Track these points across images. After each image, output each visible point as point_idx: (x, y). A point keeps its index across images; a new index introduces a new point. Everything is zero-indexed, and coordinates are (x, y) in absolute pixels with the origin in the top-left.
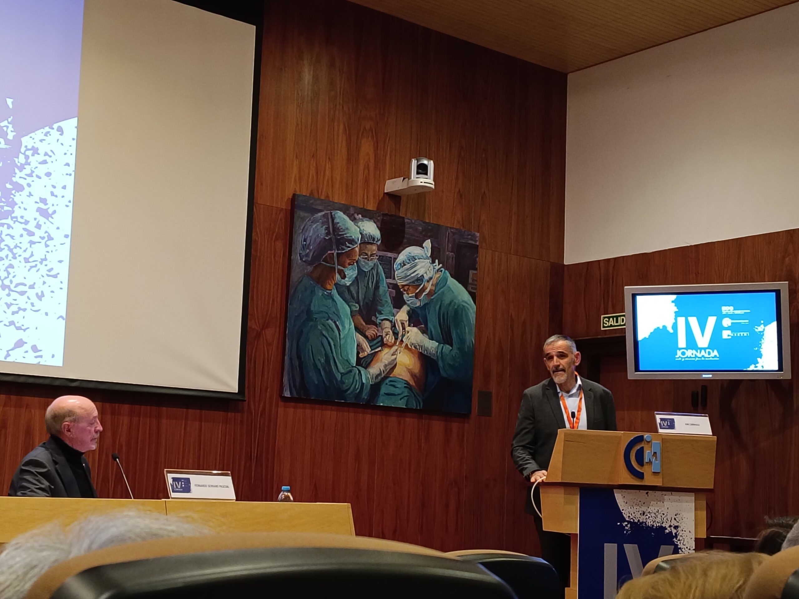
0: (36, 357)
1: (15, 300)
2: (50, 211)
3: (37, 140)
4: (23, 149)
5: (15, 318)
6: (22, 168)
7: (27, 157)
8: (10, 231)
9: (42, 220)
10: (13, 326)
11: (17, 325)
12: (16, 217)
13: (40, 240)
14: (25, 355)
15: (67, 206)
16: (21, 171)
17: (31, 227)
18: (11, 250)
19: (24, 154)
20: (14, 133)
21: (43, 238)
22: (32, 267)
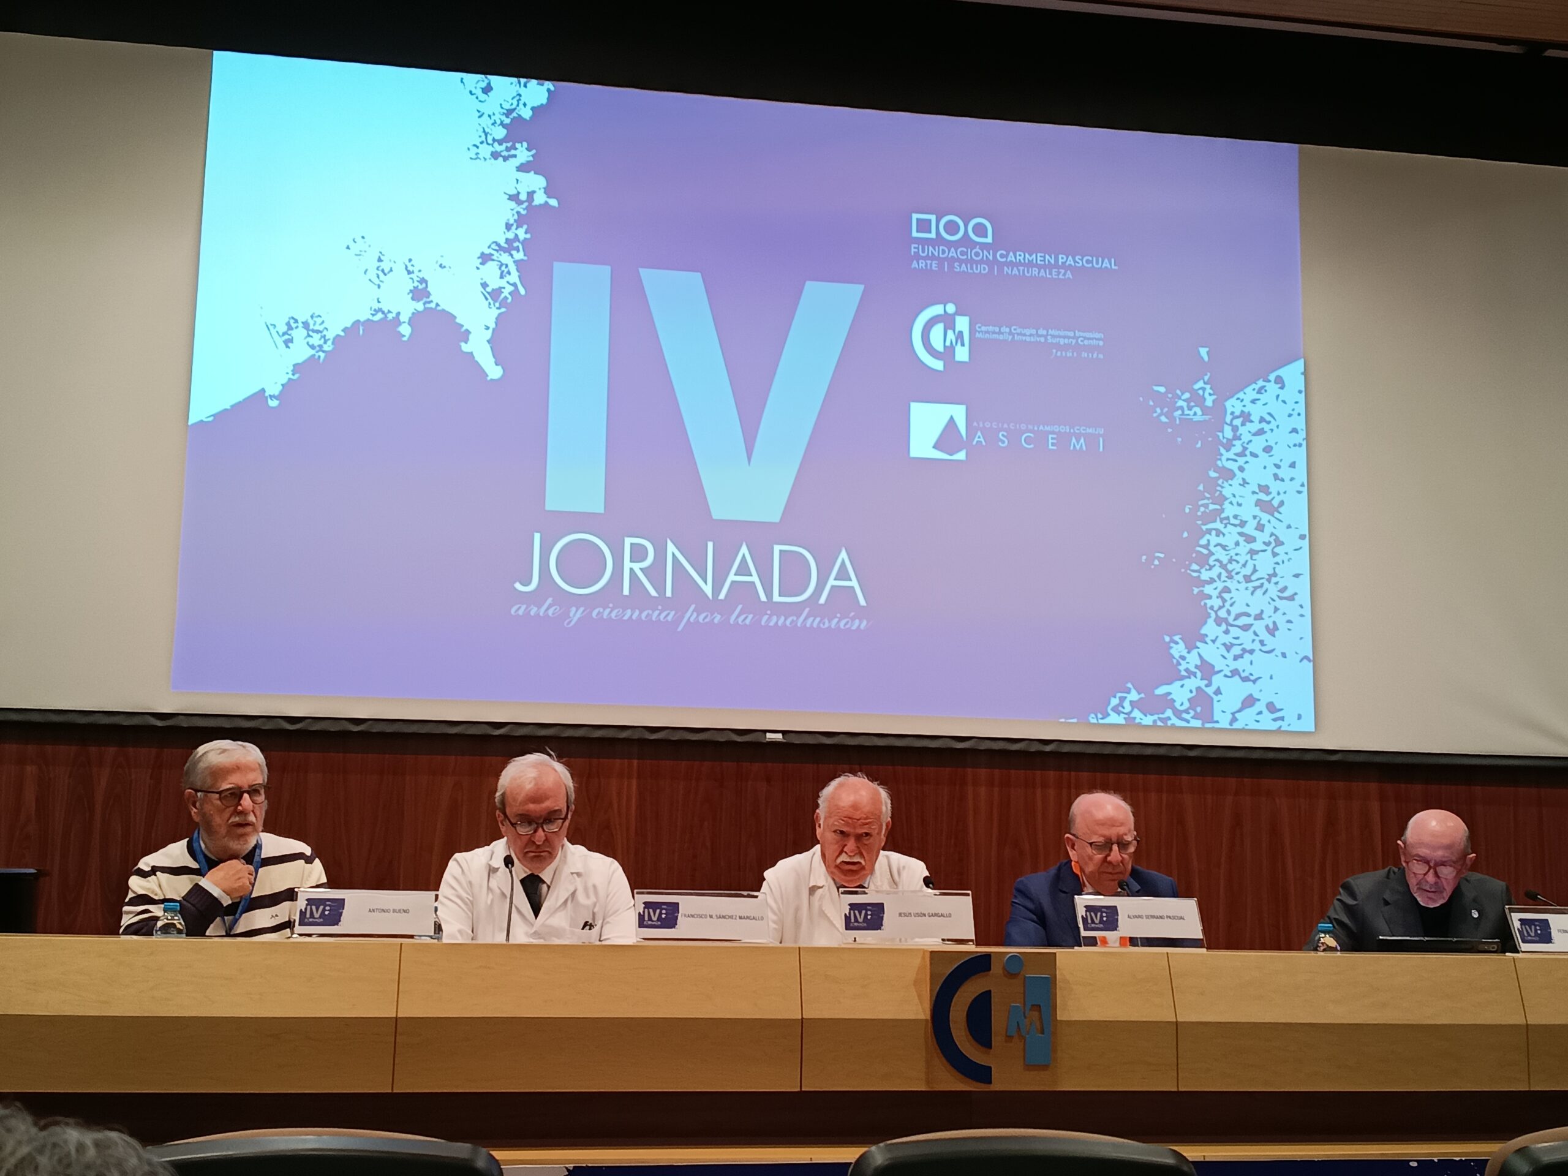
0: (1275, 720)
1: (1237, 638)
2: (1275, 503)
3: (1247, 402)
4: (1228, 418)
5: (1239, 665)
6: (1228, 446)
7: (1235, 429)
8: (1221, 540)
9: (1265, 517)
10: (1237, 678)
11: (1243, 675)
12: (1228, 518)
13: (1265, 547)
14: (1258, 718)
15: (1299, 492)
16: (1228, 450)
17: (1249, 529)
18: (1223, 566)
19: (1231, 424)
20: (1214, 397)
21: (1267, 544)
22: (1255, 588)
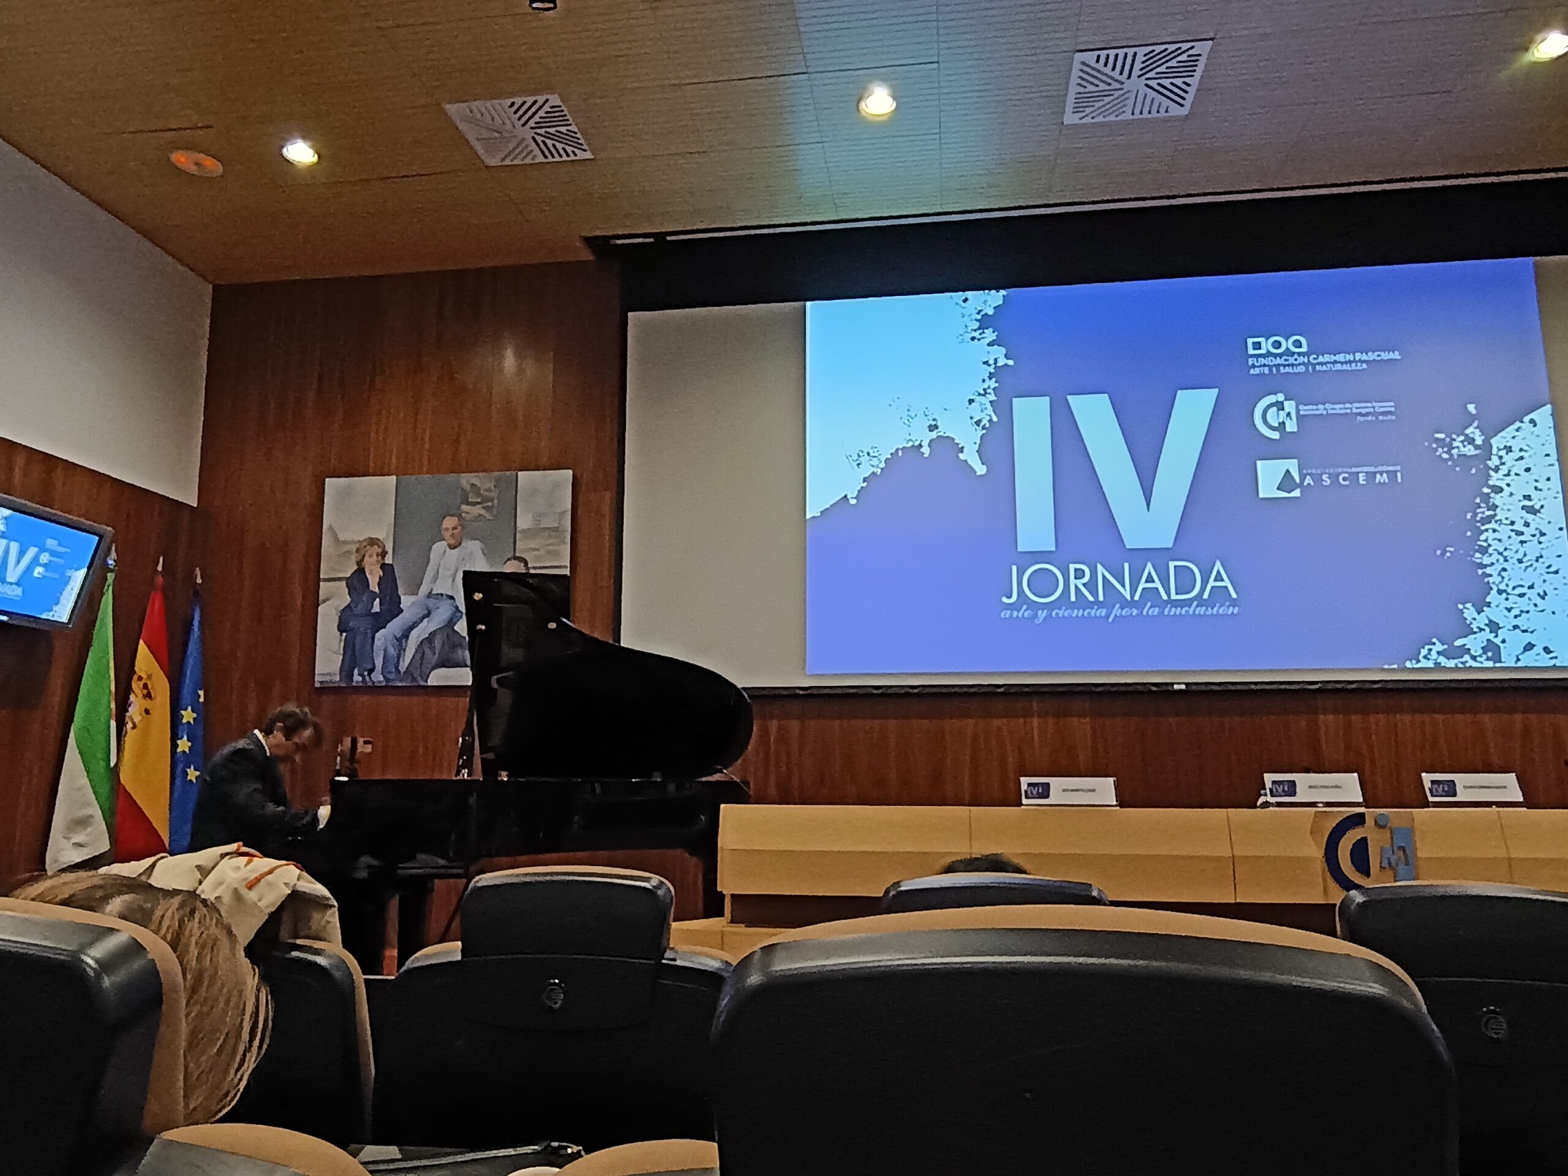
0: (1551, 658)
1: (1516, 603)
2: (1537, 507)
3: (1509, 438)
4: (1495, 451)
5: (1519, 621)
6: (1497, 470)
7: (1501, 457)
8: (1496, 535)
9: (1530, 517)
10: (1517, 631)
11: (1523, 628)
12: (1500, 520)
13: (1532, 538)
14: (1537, 658)
15: (1555, 498)
16: (1496, 472)
17: (1519, 526)
18: (1500, 554)
19: (1497, 455)
20: (1483, 437)
21: (1534, 536)
22: (1527, 567)
